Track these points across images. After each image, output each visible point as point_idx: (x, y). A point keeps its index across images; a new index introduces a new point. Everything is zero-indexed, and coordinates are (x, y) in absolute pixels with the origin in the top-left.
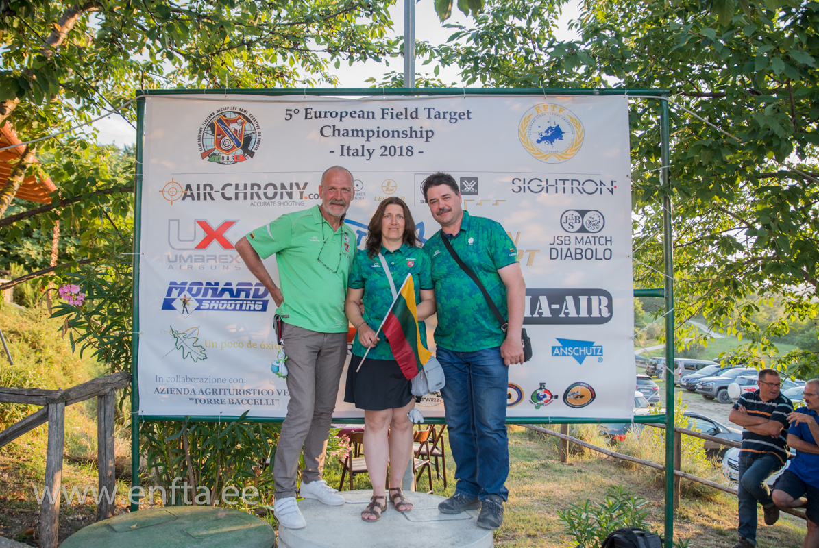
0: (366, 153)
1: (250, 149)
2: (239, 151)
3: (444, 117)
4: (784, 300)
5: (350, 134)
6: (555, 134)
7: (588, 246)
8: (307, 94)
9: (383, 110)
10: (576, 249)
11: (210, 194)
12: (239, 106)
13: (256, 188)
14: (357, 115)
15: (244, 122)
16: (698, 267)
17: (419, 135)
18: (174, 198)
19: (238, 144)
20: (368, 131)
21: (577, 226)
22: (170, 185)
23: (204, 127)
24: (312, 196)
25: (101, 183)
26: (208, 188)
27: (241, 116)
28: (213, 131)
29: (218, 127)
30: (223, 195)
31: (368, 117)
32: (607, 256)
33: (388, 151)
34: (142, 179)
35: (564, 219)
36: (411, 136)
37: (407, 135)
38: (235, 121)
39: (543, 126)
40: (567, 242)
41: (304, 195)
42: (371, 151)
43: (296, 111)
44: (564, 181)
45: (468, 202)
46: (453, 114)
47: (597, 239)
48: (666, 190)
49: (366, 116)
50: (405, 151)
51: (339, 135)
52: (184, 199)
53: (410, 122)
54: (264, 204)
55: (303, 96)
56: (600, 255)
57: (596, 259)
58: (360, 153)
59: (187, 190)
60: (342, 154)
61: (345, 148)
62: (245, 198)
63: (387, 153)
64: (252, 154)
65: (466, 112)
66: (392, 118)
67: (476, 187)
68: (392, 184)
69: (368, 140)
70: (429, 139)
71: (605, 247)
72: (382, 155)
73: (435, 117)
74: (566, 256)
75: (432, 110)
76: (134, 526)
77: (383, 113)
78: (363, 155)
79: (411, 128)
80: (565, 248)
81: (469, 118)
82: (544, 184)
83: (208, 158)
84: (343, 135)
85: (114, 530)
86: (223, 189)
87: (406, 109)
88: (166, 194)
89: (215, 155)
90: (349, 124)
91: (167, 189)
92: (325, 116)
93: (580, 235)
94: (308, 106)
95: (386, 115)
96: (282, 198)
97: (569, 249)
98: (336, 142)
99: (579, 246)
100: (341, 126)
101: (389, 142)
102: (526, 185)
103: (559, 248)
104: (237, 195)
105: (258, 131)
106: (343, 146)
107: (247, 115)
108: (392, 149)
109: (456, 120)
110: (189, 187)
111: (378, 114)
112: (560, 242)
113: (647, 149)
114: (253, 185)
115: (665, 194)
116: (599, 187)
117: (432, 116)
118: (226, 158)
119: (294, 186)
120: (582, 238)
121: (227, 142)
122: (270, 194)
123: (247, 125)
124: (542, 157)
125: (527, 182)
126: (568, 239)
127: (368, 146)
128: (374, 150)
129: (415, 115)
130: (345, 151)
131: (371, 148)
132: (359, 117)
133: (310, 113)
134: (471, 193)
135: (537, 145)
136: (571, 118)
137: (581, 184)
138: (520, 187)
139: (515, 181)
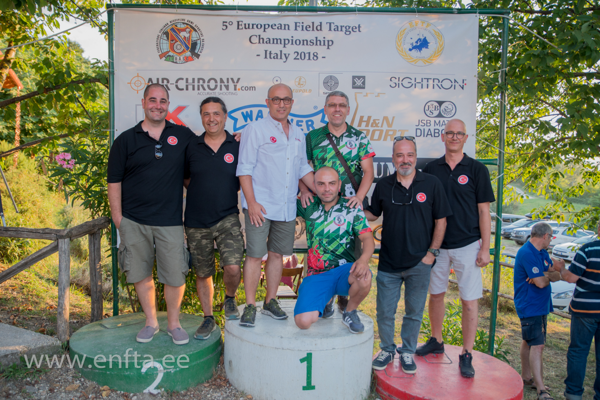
0: (283, 56)
2: (188, 54)
3: (341, 30)
4: (583, 170)
5: (272, 42)
6: (422, 44)
8: (239, 9)
9: (296, 23)
10: (435, 129)
11: (167, 86)
12: (187, 18)
13: (201, 82)
14: (276, 27)
15: (191, 31)
16: (521, 144)
17: (322, 43)
18: (140, 88)
19: (188, 48)
20: (285, 40)
21: (436, 113)
22: (136, 79)
23: (160, 34)
24: (243, 88)
25: (75, 76)
26: (165, 81)
27: (189, 26)
28: (168, 37)
29: (171, 34)
30: (177, 87)
31: (285, 29)
33: (300, 56)
34: (114, 74)
35: (426, 108)
36: (316, 45)
37: (313, 43)
38: (184, 30)
39: (414, 38)
40: (429, 124)
41: (237, 88)
42: (287, 55)
43: (231, 23)
44: (428, 79)
45: (358, 94)
46: (348, 28)
48: (503, 87)
49: (283, 28)
50: (312, 56)
51: (263, 43)
53: (316, 34)
54: (208, 94)
55: (235, 11)
58: (279, 57)
59: (149, 82)
60: (266, 57)
61: (268, 53)
62: (194, 89)
63: (299, 57)
64: (198, 56)
65: (357, 26)
66: (303, 30)
67: (364, 83)
68: (303, 80)
69: (284, 47)
70: (330, 47)
72: (295, 59)
73: (335, 30)
74: (428, 134)
75: (332, 24)
76: (120, 325)
77: (296, 26)
79: (316, 38)
80: (427, 129)
81: (359, 31)
82: (413, 82)
83: (164, 58)
84: (266, 42)
85: (106, 327)
86: (177, 82)
87: (313, 23)
88: (133, 85)
89: (169, 56)
90: (271, 34)
91: (133, 81)
92: (253, 28)
93: (437, 120)
94: (239, 19)
95: (298, 28)
96: (221, 89)
97: (429, 129)
98: (261, 48)
99: (437, 127)
100: (265, 36)
101: (301, 49)
102: (400, 82)
103: (422, 128)
104: (187, 87)
105: (202, 38)
106: (266, 51)
107: (194, 26)
108: (303, 54)
109: (350, 32)
110: (150, 80)
111: (292, 27)
112: (423, 125)
113: (490, 56)
114: (199, 79)
115: (502, 89)
117: (332, 29)
118: (178, 59)
119: (230, 80)
120: (439, 122)
121: (179, 47)
122: (212, 86)
123: (194, 34)
124: (412, 62)
125: (401, 80)
126: (429, 122)
127: (285, 51)
128: (289, 54)
129: (320, 28)
130: (268, 55)
131: (287, 53)
132: (278, 28)
133: (241, 25)
134: (360, 87)
135: (409, 52)
136: (435, 32)
137: (440, 82)
138: (396, 83)
139: (392, 79)
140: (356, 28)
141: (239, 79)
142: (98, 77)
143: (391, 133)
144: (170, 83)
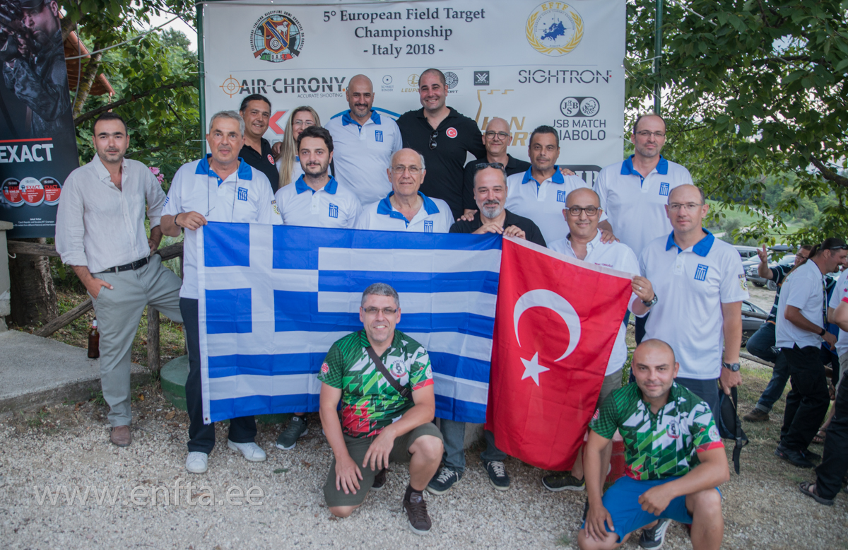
0: (394, 51)
1: (295, 48)
2: (286, 51)
3: (461, 17)
5: (380, 34)
6: (558, 30)
7: (584, 128)
9: (408, 10)
10: (573, 131)
11: (263, 88)
13: (301, 82)
14: (385, 17)
15: (289, 24)
17: (439, 34)
18: (233, 92)
19: (286, 44)
20: (395, 31)
21: (575, 111)
22: (229, 81)
23: (254, 29)
25: (165, 79)
26: (261, 83)
27: (286, 19)
28: (263, 32)
29: (267, 29)
30: (274, 88)
31: (395, 18)
32: (601, 137)
33: (413, 50)
34: (204, 77)
35: (563, 106)
36: (433, 35)
37: (429, 34)
38: (281, 24)
39: (547, 23)
40: (566, 125)
41: (342, 88)
42: (399, 50)
43: (333, 13)
44: (564, 71)
45: (481, 92)
46: (469, 14)
47: (592, 122)
49: (393, 17)
50: (427, 49)
51: (371, 36)
52: (241, 93)
53: (431, 22)
54: (309, 96)
56: (595, 136)
57: (591, 139)
58: (389, 52)
59: (243, 85)
60: (374, 53)
61: (377, 47)
62: (293, 91)
63: (412, 51)
64: (297, 53)
65: (480, 11)
66: (416, 18)
67: (487, 79)
68: (416, 78)
69: (395, 39)
70: (448, 38)
71: (599, 129)
72: (408, 53)
73: (453, 17)
74: (565, 137)
75: (450, 10)
77: (408, 14)
78: (392, 53)
79: (432, 27)
81: (483, 17)
82: (547, 75)
83: (259, 57)
84: (375, 36)
86: (274, 83)
87: (428, 9)
88: (226, 89)
89: (265, 54)
90: (380, 25)
91: (226, 84)
92: (359, 19)
93: (577, 119)
94: (344, 8)
95: (410, 16)
96: (324, 90)
97: (567, 131)
98: (369, 42)
99: (576, 128)
100: (372, 27)
101: (414, 41)
102: (531, 76)
104: (286, 88)
105: (301, 32)
106: (374, 46)
107: (291, 18)
108: (417, 47)
110: (245, 82)
111: (404, 15)
112: (560, 125)
114: (299, 80)
116: (596, 76)
117: (451, 15)
118: (275, 57)
119: (334, 80)
120: (579, 122)
121: (275, 43)
122: (314, 88)
123: (292, 27)
124: (545, 51)
126: (566, 122)
127: (396, 45)
128: (401, 48)
129: (436, 15)
130: (376, 50)
131: (398, 47)
132: (387, 18)
133: (345, 15)
134: (483, 84)
135: (542, 41)
136: (573, 14)
137: (580, 74)
138: (526, 78)
139: (521, 73)
140: (479, 13)
141: (344, 79)
142: (190, 80)
143: (521, 136)
144: (267, 84)
